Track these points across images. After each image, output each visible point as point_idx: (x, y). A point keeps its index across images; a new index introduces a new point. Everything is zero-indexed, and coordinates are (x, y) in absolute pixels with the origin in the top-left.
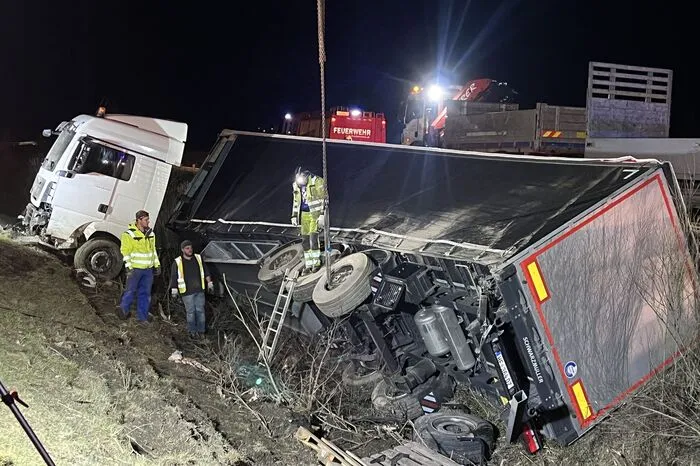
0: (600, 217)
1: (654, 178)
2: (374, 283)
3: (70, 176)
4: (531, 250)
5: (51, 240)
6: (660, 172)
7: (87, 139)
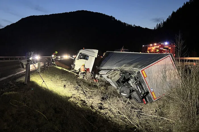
0: (157, 63)
1: (168, 56)
2: (120, 75)
3: (78, 59)
4: (143, 69)
5: (75, 70)
6: (170, 55)
7: (81, 53)
